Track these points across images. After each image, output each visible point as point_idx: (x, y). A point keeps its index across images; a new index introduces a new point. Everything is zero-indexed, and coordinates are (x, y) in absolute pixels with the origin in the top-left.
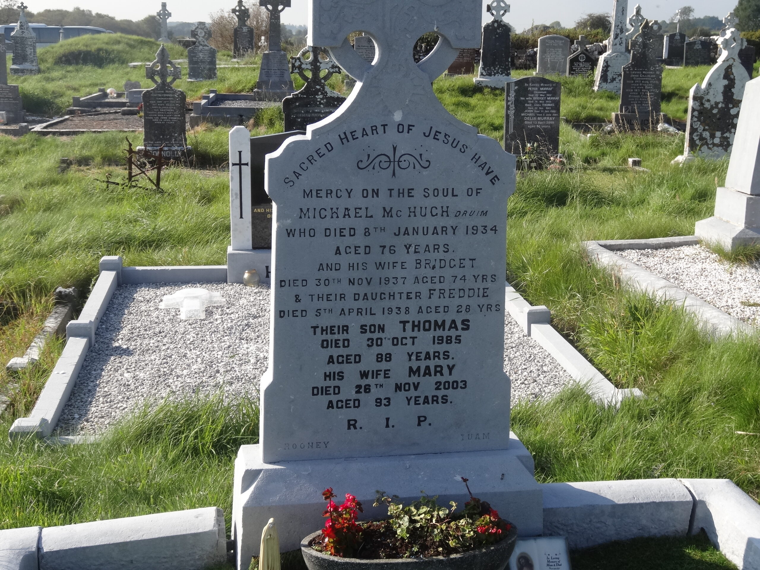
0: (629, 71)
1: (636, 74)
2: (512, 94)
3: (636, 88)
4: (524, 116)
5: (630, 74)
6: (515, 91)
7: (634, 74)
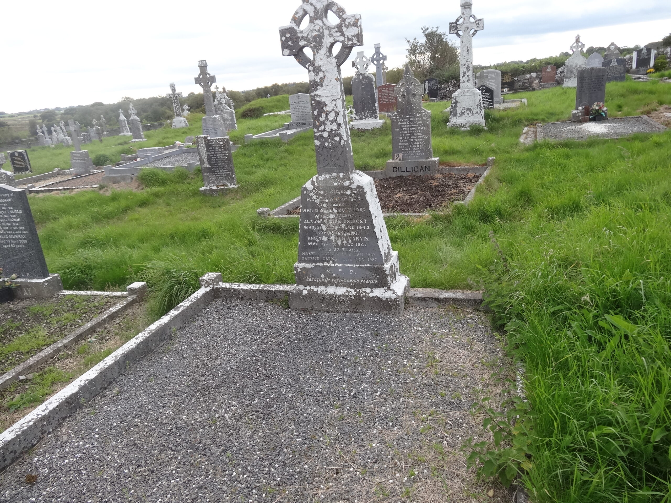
0: (396, 119)
1: (403, 122)
3: (405, 136)
5: (397, 122)
7: (401, 122)
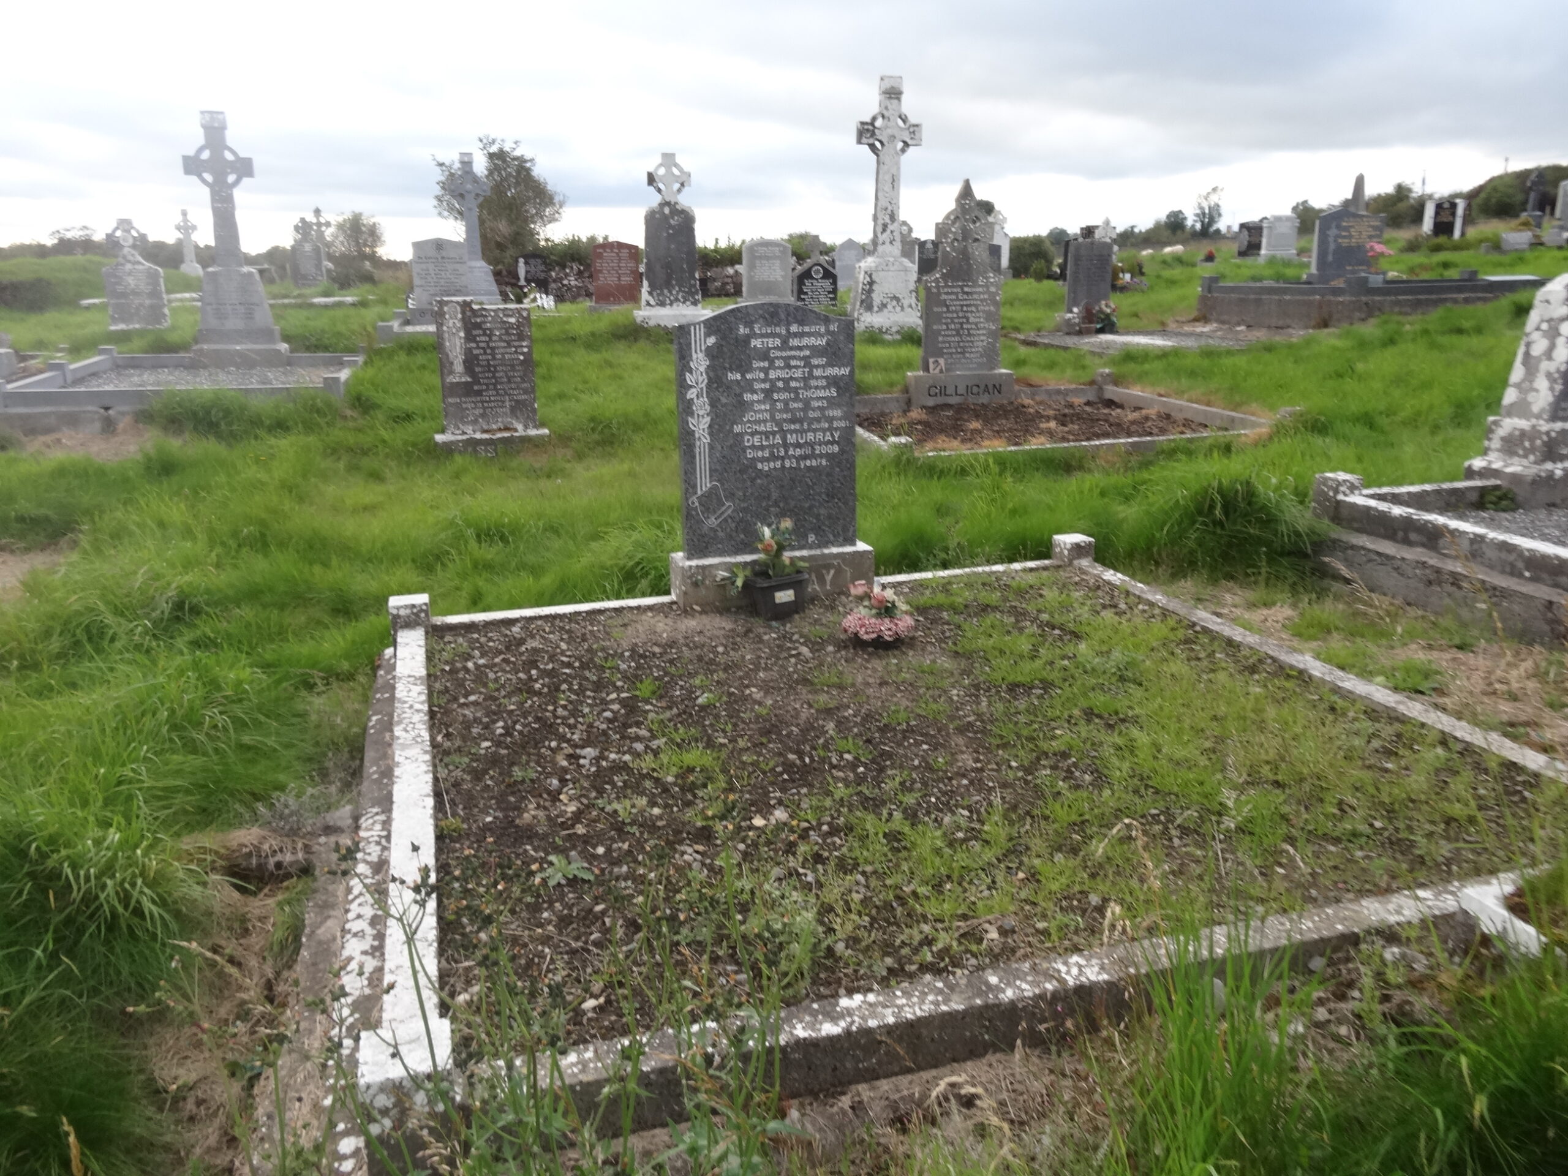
0: (938, 287)
1: (951, 293)
2: (700, 362)
3: (952, 322)
4: (741, 435)
5: (939, 294)
6: (709, 352)
7: (946, 294)
